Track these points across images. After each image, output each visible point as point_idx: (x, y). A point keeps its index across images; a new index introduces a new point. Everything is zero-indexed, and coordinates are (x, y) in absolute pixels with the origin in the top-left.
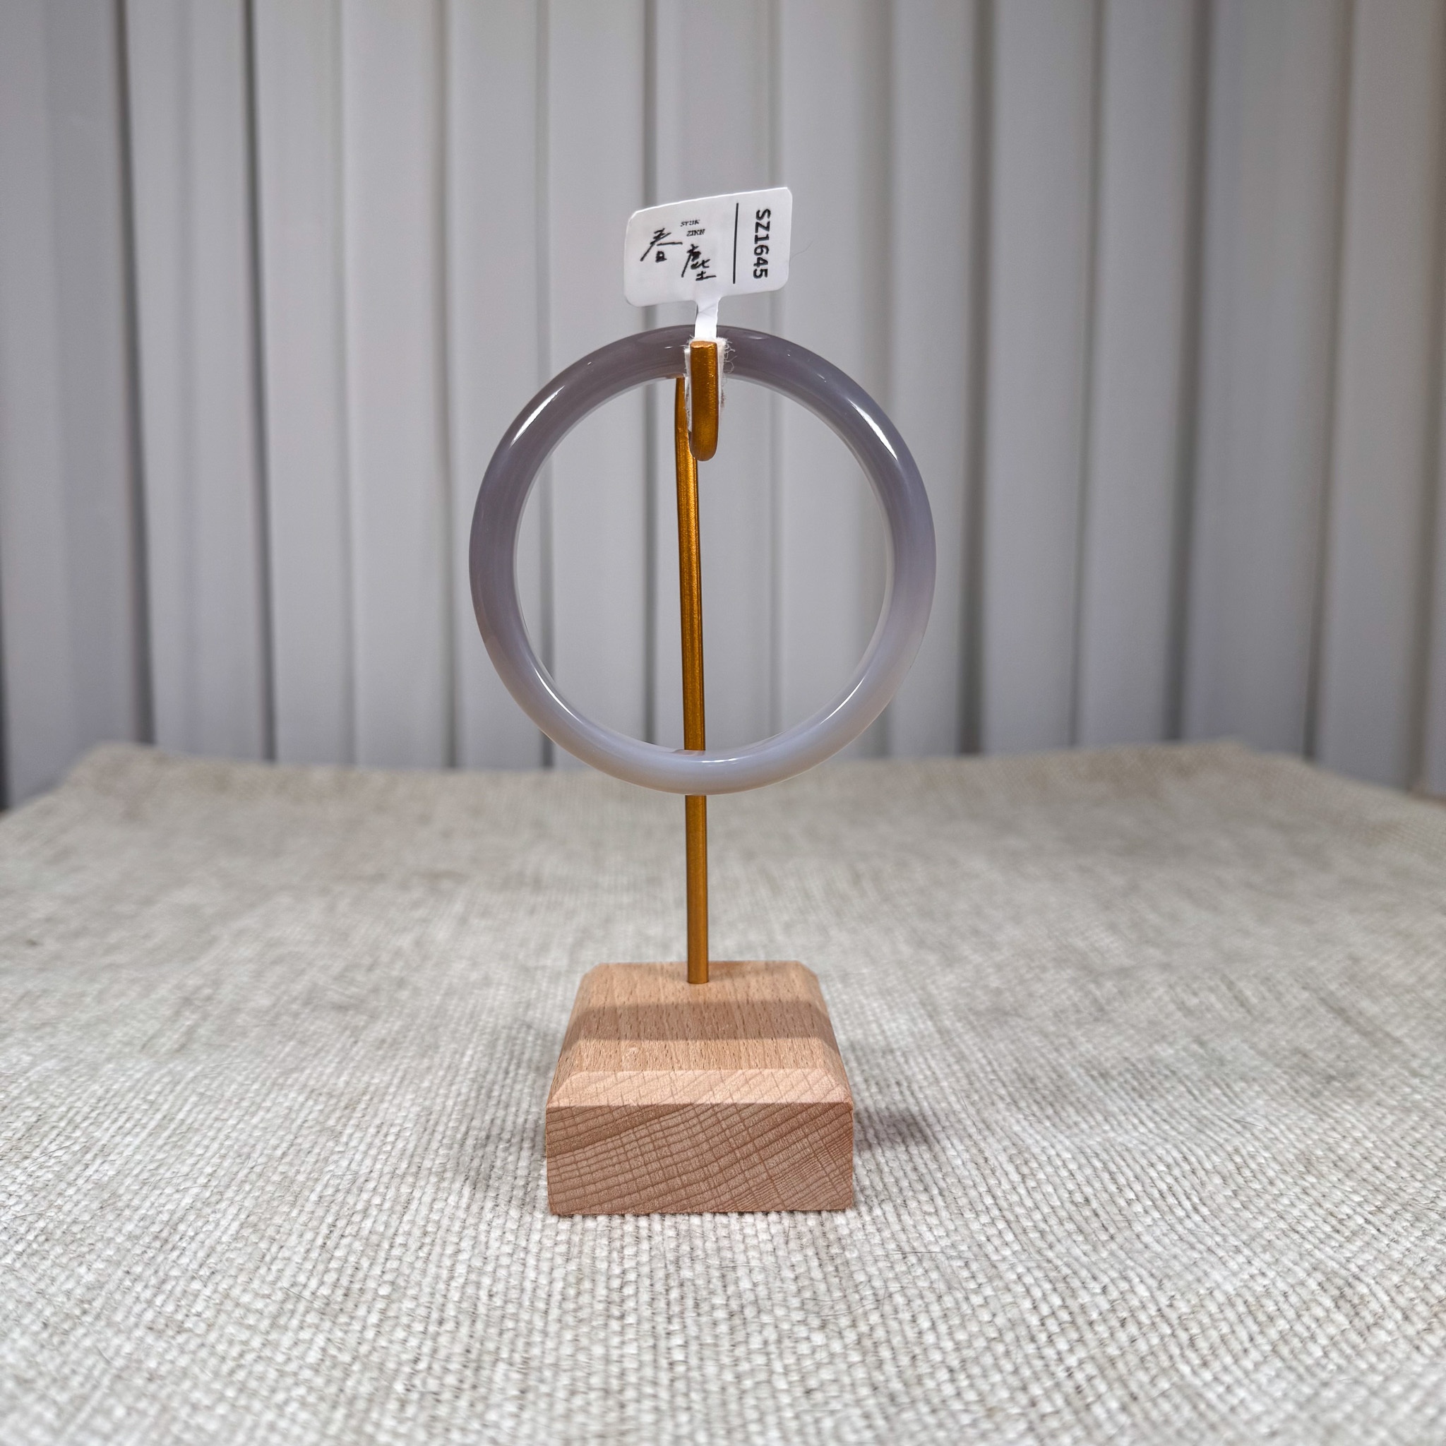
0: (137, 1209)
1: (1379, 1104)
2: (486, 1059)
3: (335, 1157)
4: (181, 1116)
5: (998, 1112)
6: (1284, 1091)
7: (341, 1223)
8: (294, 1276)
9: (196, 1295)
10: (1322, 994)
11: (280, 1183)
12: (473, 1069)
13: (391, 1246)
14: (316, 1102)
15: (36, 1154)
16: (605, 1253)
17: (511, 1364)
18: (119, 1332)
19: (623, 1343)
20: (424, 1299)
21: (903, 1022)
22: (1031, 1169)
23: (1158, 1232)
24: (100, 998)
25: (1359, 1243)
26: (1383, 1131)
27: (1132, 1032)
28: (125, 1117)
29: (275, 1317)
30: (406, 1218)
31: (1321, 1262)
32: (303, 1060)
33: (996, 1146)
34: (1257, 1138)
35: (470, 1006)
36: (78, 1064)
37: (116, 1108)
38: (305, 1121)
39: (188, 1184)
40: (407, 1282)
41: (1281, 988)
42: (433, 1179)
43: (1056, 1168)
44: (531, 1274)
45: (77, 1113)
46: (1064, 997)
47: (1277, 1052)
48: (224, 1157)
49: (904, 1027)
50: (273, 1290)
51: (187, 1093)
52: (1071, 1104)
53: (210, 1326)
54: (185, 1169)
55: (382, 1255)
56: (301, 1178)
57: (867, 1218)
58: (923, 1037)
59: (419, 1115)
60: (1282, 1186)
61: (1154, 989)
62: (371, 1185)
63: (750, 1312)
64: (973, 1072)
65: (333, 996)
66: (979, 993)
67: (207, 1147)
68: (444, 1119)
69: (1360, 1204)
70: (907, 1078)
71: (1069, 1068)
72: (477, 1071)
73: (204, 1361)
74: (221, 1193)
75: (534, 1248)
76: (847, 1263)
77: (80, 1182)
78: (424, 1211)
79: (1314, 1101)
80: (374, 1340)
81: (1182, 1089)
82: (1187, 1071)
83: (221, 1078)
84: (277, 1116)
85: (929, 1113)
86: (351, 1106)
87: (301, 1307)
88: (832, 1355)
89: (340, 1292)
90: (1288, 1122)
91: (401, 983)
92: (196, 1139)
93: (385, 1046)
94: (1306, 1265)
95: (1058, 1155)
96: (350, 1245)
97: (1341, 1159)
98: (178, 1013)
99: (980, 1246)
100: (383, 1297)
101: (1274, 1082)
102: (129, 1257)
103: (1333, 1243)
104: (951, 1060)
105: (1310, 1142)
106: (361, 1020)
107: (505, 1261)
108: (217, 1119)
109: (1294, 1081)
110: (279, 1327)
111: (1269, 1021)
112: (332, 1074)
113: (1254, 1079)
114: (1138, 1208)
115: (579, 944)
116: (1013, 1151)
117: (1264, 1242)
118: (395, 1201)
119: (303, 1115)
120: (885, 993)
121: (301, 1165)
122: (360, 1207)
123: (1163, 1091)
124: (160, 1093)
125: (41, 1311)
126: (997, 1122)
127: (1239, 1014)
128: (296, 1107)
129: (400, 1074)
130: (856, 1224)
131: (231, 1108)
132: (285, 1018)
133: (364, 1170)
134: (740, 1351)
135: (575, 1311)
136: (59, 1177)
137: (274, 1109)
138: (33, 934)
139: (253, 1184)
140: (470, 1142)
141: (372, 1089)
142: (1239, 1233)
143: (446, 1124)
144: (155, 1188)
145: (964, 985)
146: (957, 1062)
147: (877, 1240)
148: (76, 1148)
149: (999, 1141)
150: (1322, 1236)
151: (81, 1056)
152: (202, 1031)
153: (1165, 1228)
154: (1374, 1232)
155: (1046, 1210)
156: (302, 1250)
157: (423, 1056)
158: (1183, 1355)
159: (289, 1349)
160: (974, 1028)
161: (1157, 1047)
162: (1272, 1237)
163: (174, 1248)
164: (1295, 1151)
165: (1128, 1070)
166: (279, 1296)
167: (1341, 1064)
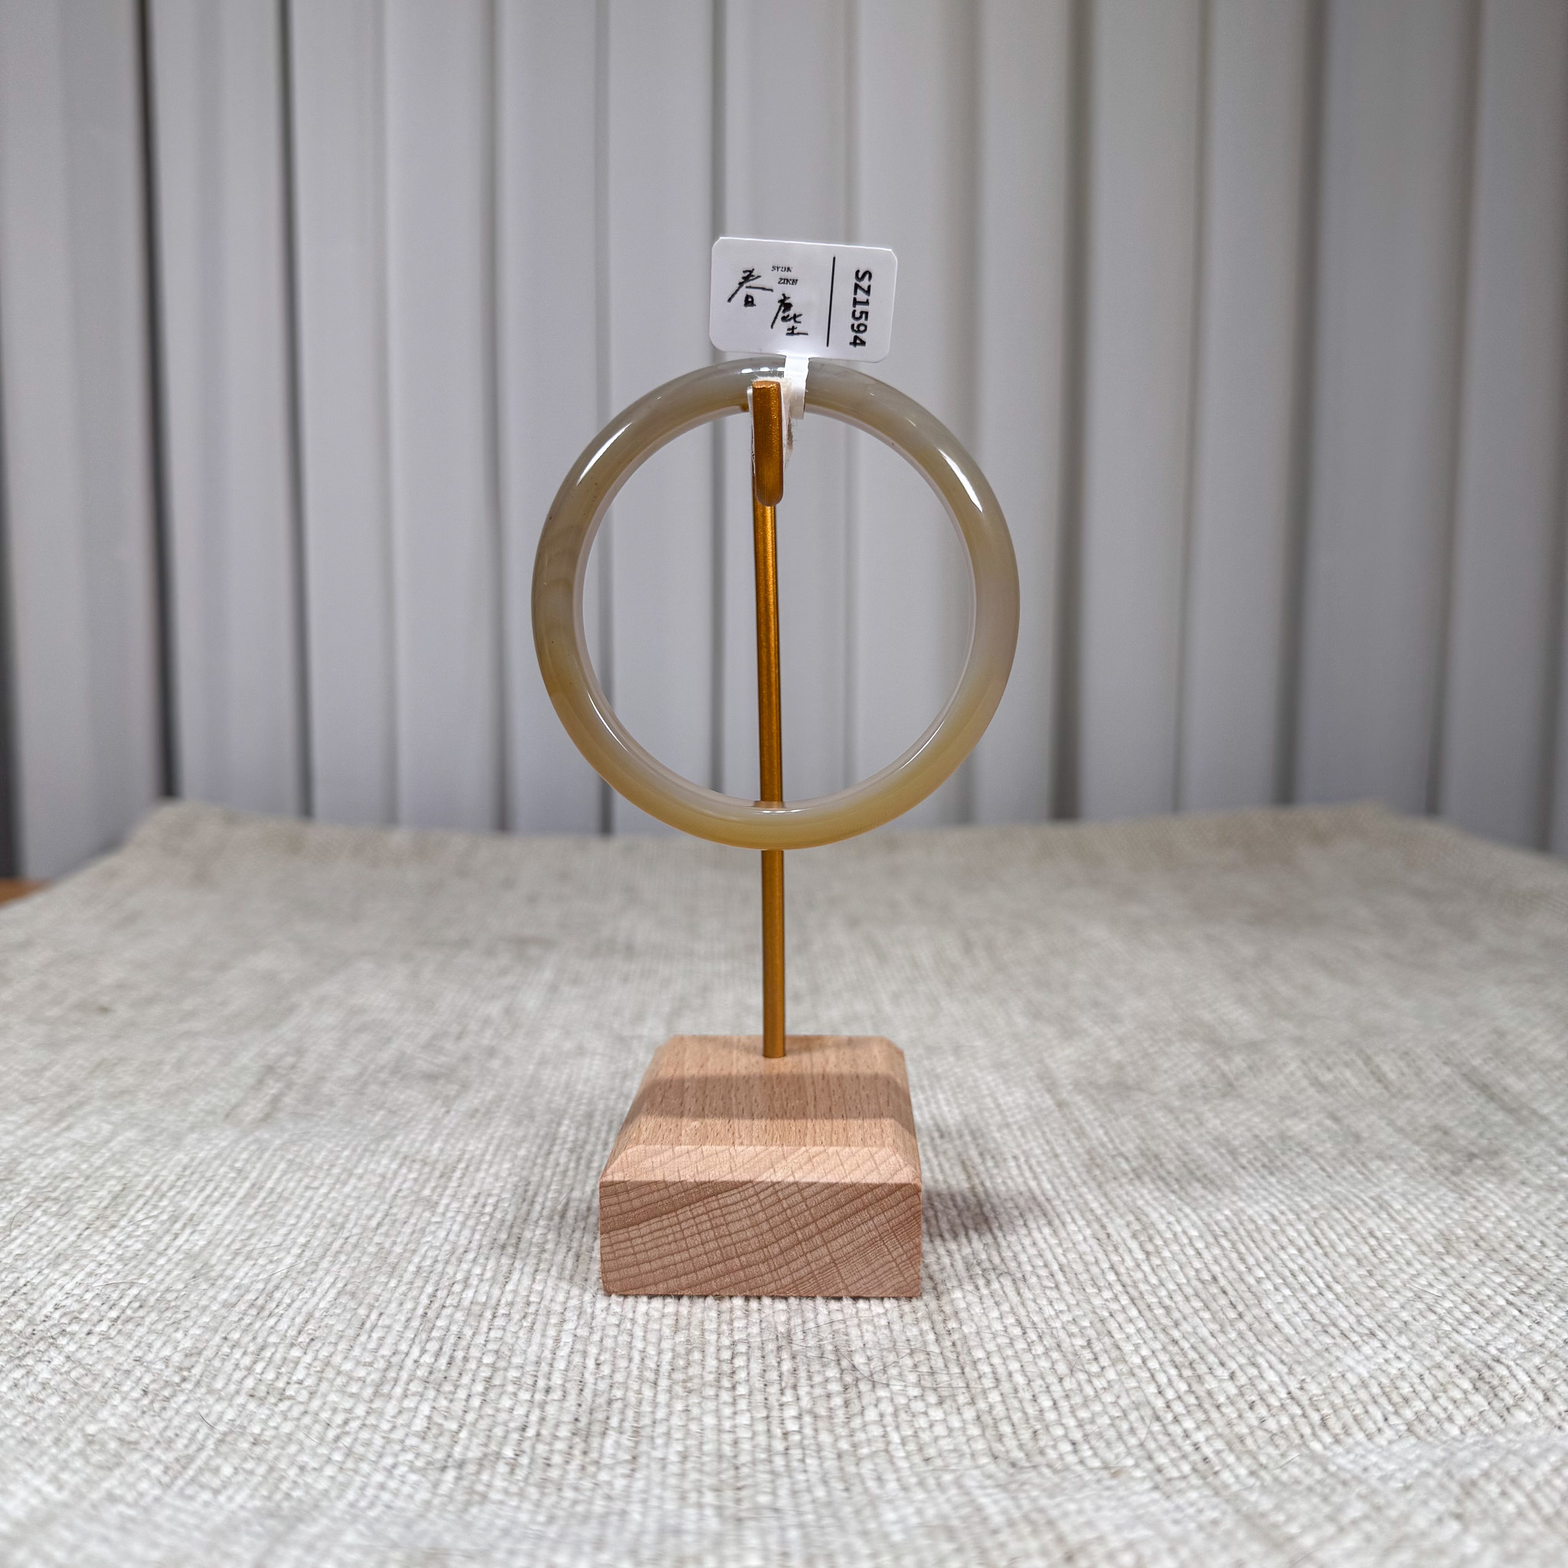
0: (231, 1279)
1: (1523, 1183)
2: (584, 1128)
3: (432, 1228)
4: (270, 1184)
5: (1121, 1186)
6: (1423, 1169)
7: (441, 1294)
8: (396, 1344)
9: (297, 1364)
10: (1465, 1070)
11: (376, 1254)
12: (571, 1138)
13: (494, 1317)
14: (410, 1170)
15: (123, 1223)
16: (714, 1326)
17: (621, 1433)
18: (219, 1399)
19: (735, 1413)
20: (529, 1368)
21: (1019, 1095)
22: (1156, 1246)
23: (1290, 1312)
24: (179, 1066)
25: (1500, 1325)
26: (1527, 1211)
27: (1261, 1107)
28: (212, 1186)
29: (379, 1385)
30: (510, 1287)
31: (1459, 1345)
32: (395, 1128)
33: (1119, 1221)
34: (1393, 1219)
35: (564, 1077)
36: (161, 1132)
37: (202, 1177)
38: (399, 1191)
39: (282, 1255)
40: (512, 1350)
41: (1421, 1063)
42: (535, 1250)
43: (1182, 1246)
44: (639, 1344)
45: (163, 1181)
46: (1189, 1072)
47: (1416, 1130)
48: (317, 1227)
49: (1021, 1101)
50: (375, 1358)
51: (275, 1160)
52: (1198, 1180)
53: (312, 1394)
54: (277, 1240)
55: (484, 1325)
56: (398, 1249)
57: (985, 1291)
58: (1041, 1110)
59: (516, 1186)
60: (1419, 1267)
61: (1285, 1064)
62: (471, 1256)
63: (864, 1387)
64: (1094, 1148)
65: (422, 1064)
66: (1099, 1066)
67: (299, 1217)
68: (543, 1190)
69: (1501, 1285)
70: (1024, 1152)
71: (1195, 1145)
72: (574, 1142)
73: (308, 1428)
74: (317, 1264)
75: (641, 1320)
76: (965, 1337)
77: (171, 1252)
78: (526, 1282)
79: (1454, 1179)
80: (481, 1408)
81: (1315, 1166)
82: (1320, 1149)
83: (310, 1145)
84: (369, 1185)
85: (1048, 1186)
86: (446, 1175)
87: (404, 1375)
88: (950, 1430)
89: (443, 1362)
90: (1427, 1201)
91: (491, 1052)
92: (287, 1208)
93: (479, 1115)
94: (1444, 1348)
95: (1185, 1232)
96: (451, 1316)
97: (1482, 1238)
98: (260, 1082)
99: (1102, 1321)
100: (487, 1365)
101: (1412, 1160)
102: (226, 1323)
103: (1473, 1325)
104: (1071, 1136)
105: (1449, 1221)
106: (452, 1089)
107: (612, 1332)
108: (307, 1188)
109: (1434, 1158)
110: (383, 1395)
111: (1408, 1097)
112: (424, 1141)
113: (1391, 1158)
114: (1269, 1286)
115: (676, 1013)
116: (1137, 1226)
117: (1398, 1324)
118: (496, 1272)
119: (397, 1183)
120: (999, 1066)
121: (397, 1236)
122: (460, 1276)
123: (1295, 1169)
124: (247, 1161)
125: (140, 1379)
126: (1119, 1197)
127: (1376, 1090)
128: (389, 1175)
129: (495, 1142)
130: (972, 1298)
131: (321, 1175)
132: (373, 1088)
133: (463, 1241)
134: (857, 1423)
135: (684, 1381)
136: (149, 1247)
137: (366, 1177)
138: (104, 1000)
139: (349, 1255)
140: (571, 1213)
141: (467, 1156)
142: (1373, 1314)
143: (545, 1195)
144: (247, 1259)
145: (1083, 1059)
146: (1078, 1139)
147: (995, 1314)
148: (164, 1217)
149: (1121, 1216)
150: (1461, 1317)
151: (163, 1125)
152: (287, 1100)
153: (1296, 1306)
154: (1516, 1313)
155: (1172, 1286)
156: (403, 1319)
157: (519, 1124)
158: (1314, 1434)
159: (394, 1417)
160: (1094, 1101)
161: (1289, 1122)
162: (1410, 1319)
163: (270, 1315)
164: (1434, 1231)
165: (1257, 1147)
166: (381, 1364)
167: (1484, 1142)
